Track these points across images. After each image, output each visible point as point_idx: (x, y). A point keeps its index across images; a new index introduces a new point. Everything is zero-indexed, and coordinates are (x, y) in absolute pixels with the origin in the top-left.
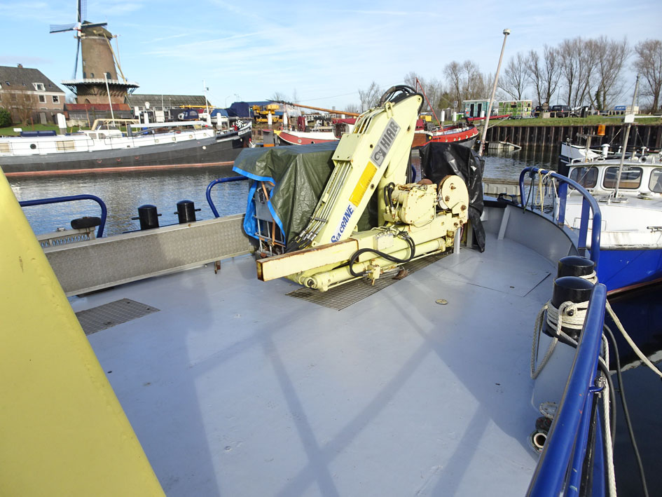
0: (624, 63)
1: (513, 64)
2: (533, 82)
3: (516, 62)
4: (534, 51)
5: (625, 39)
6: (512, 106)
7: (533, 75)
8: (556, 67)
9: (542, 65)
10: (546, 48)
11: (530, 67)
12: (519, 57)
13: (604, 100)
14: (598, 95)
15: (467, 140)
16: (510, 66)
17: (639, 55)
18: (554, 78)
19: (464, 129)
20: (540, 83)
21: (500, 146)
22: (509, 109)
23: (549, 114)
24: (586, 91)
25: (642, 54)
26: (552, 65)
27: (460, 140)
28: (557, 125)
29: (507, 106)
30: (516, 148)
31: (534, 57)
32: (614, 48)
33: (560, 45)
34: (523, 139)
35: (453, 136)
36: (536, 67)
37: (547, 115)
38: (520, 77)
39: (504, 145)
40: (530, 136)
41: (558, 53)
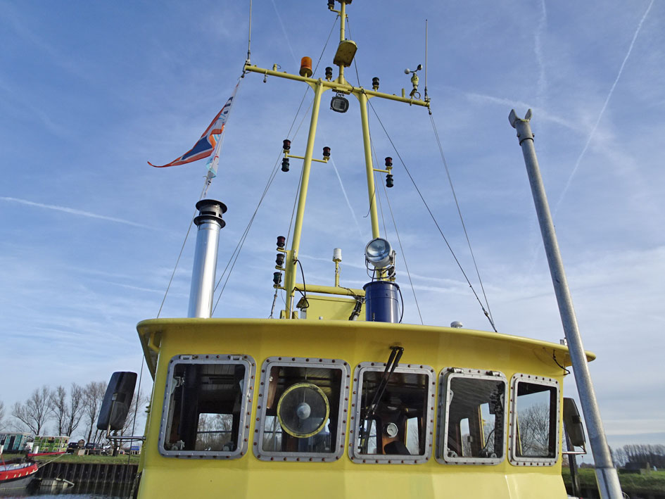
1: (37, 396)
2: (56, 416)
3: (41, 394)
4: (62, 388)
6: (49, 442)
7: (57, 409)
8: (80, 405)
9: (68, 401)
10: (74, 385)
11: (55, 402)
12: (45, 390)
15: (26, 477)
16: (33, 398)
18: (77, 415)
19: (23, 465)
20: (63, 417)
21: (54, 483)
22: (45, 444)
23: (84, 451)
26: (77, 403)
27: (20, 476)
28: (110, 463)
29: (44, 441)
30: (69, 485)
31: (61, 392)
33: (87, 386)
34: (77, 476)
35: (13, 472)
36: (62, 403)
37: (81, 452)
38: (42, 409)
39: (58, 481)
40: (84, 473)
41: (85, 392)
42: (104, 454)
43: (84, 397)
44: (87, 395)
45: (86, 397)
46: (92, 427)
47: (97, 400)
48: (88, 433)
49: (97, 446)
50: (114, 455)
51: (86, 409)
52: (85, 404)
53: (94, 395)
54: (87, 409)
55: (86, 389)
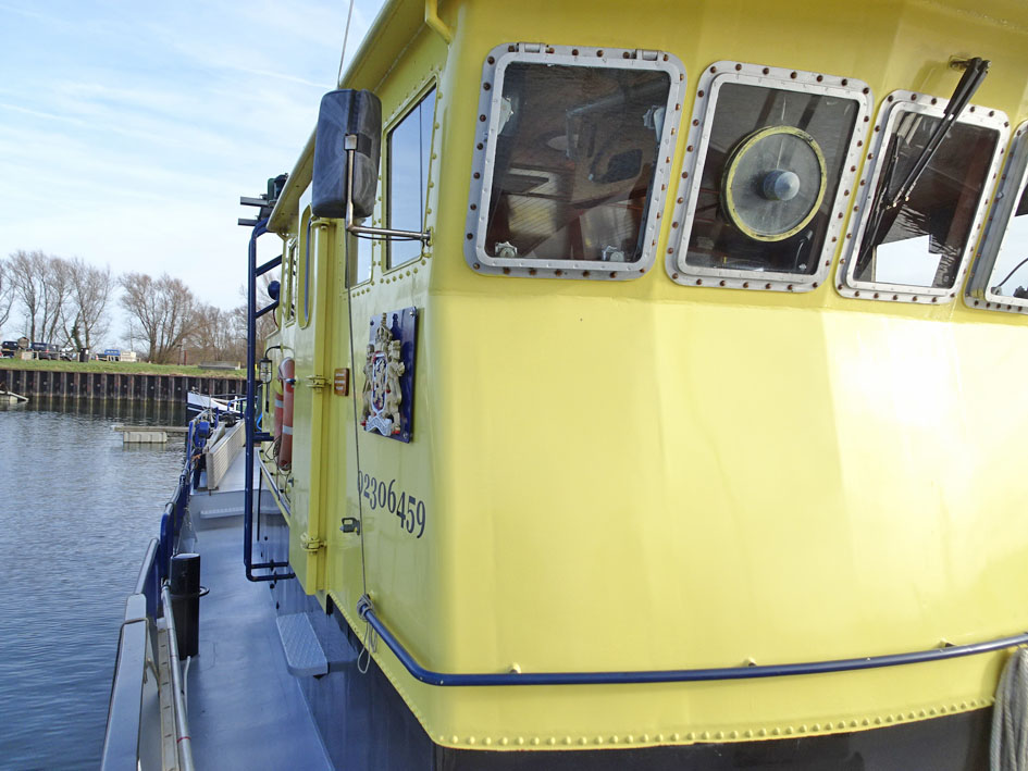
0: (110, 296)
5: (108, 266)
13: (87, 340)
14: (75, 332)
17: (124, 288)
18: (5, 301)
23: (30, 354)
24: (57, 325)
25: (129, 288)
30: (20, 400)
32: (94, 275)
33: (11, 256)
34: (30, 388)
40: (42, 384)
41: (9, 265)
42: (66, 359)
43: (10, 273)
44: (15, 271)
45: (13, 274)
46: (33, 320)
47: (34, 279)
48: (29, 329)
49: (51, 348)
50: (82, 360)
51: (16, 292)
52: (14, 284)
53: (27, 271)
54: (19, 291)
55: (10, 260)
